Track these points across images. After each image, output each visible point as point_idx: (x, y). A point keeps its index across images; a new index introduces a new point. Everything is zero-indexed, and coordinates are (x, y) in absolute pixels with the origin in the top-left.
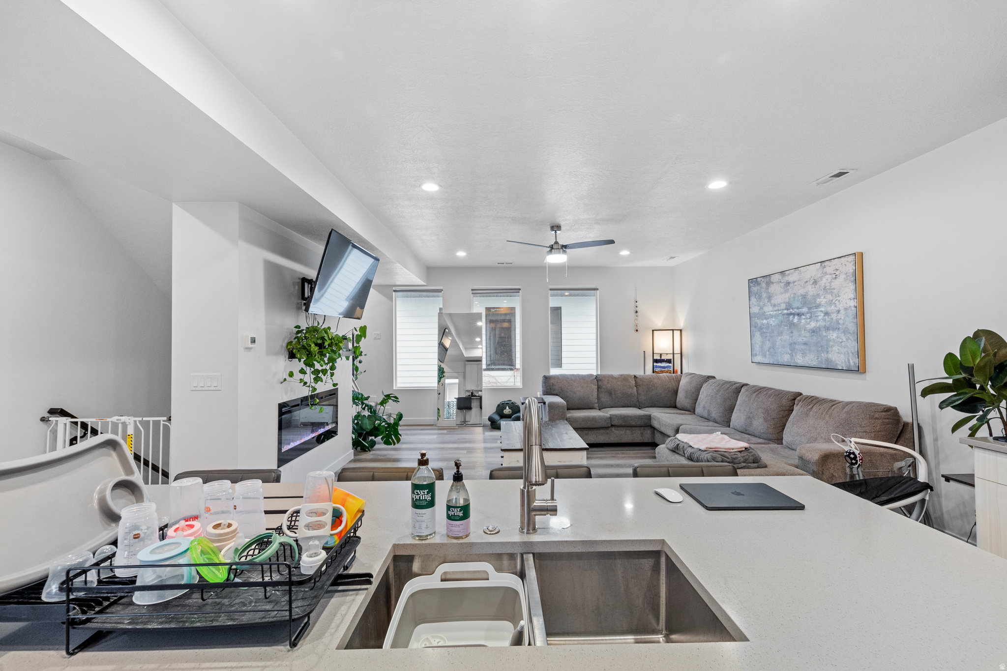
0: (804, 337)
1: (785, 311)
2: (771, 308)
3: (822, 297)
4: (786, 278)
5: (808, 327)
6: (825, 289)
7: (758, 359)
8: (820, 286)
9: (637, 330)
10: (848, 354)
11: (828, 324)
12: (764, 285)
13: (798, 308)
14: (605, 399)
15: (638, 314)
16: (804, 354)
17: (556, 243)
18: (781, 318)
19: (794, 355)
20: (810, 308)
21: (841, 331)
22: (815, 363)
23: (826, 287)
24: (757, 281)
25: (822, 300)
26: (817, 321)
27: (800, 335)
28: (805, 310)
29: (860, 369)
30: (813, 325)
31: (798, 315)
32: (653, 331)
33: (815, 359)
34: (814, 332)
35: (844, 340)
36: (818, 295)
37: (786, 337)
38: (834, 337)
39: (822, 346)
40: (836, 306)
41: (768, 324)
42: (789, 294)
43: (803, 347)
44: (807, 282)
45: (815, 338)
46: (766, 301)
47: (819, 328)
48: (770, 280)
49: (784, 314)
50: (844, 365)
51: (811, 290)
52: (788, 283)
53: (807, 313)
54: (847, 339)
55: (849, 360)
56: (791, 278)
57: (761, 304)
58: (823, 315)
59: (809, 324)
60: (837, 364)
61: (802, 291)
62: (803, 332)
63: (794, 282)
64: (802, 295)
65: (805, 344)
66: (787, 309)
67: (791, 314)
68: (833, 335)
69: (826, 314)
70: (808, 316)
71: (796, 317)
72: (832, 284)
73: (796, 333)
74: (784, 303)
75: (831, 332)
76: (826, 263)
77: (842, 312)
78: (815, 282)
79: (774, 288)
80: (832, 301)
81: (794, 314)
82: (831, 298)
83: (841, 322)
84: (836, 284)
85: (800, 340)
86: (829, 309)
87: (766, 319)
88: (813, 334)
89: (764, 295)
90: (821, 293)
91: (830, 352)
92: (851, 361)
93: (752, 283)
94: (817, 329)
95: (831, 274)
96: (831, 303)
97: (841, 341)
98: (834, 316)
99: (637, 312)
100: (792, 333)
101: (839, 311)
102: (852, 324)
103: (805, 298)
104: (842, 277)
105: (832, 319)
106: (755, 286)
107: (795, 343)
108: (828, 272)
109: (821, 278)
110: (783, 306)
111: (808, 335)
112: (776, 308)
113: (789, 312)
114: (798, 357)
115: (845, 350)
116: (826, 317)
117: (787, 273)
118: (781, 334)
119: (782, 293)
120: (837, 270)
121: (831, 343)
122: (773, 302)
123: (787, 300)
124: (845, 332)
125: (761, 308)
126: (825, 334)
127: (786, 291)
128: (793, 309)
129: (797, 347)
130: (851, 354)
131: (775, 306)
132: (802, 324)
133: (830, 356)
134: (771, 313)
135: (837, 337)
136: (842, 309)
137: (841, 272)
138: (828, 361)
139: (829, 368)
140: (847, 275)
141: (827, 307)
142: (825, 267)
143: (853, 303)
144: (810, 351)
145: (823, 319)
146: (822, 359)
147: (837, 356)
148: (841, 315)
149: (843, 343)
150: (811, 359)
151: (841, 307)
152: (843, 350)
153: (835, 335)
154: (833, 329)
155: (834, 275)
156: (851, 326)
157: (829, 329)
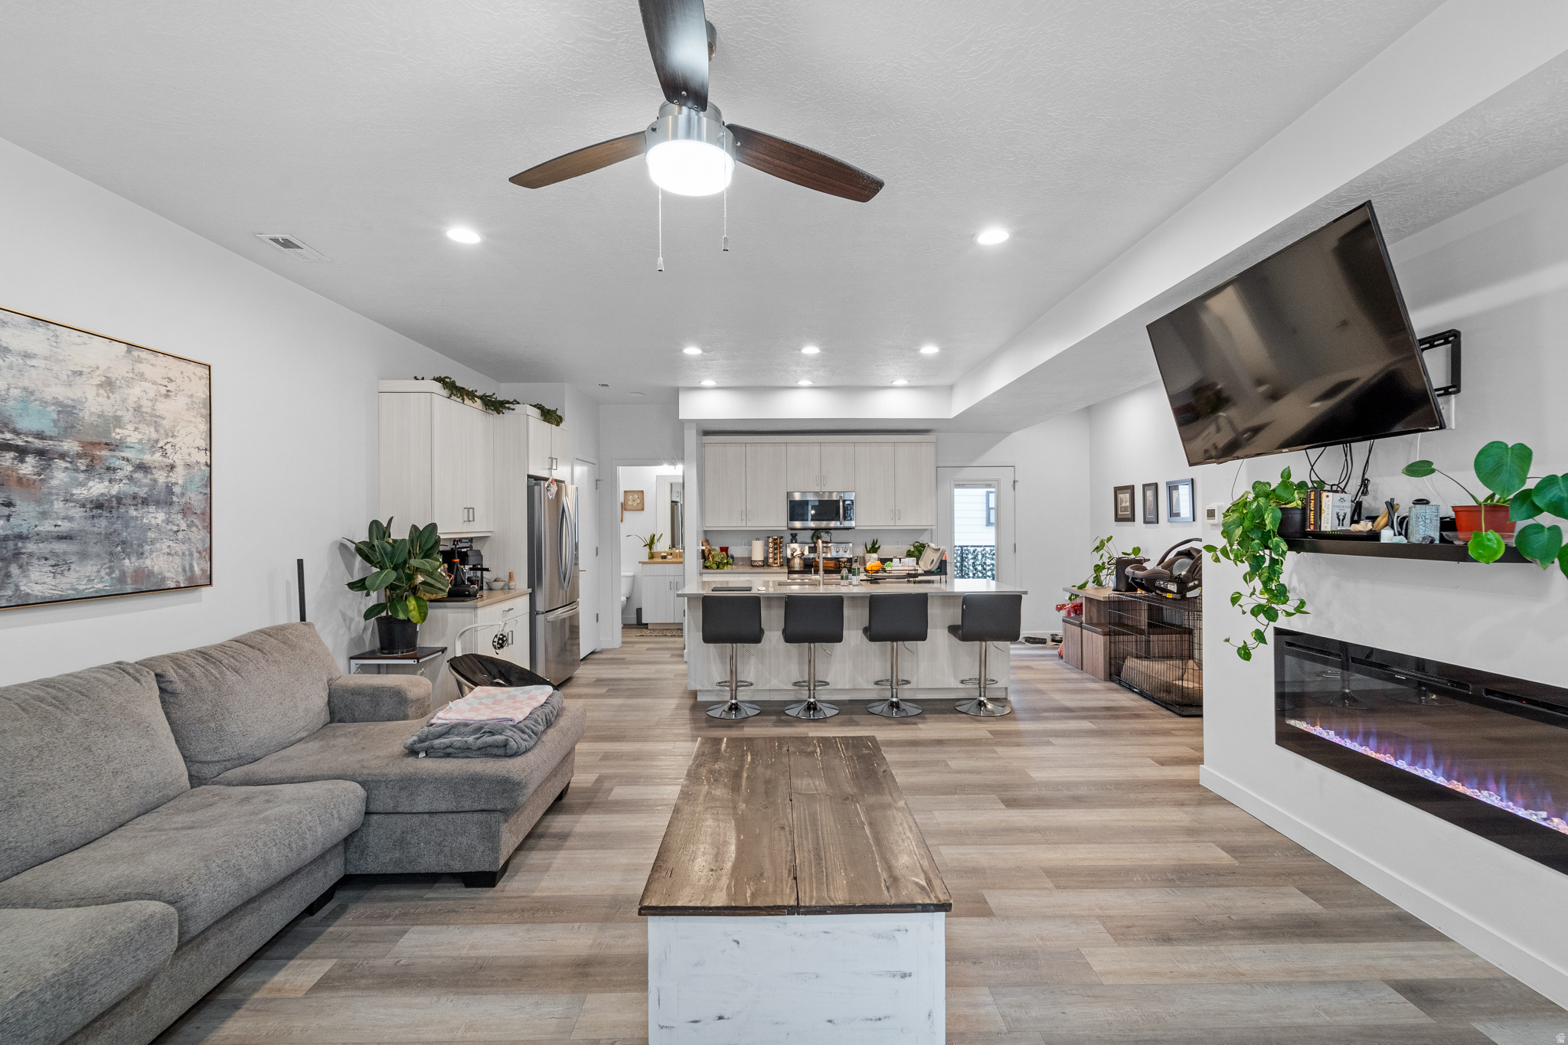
0: (66, 517)
3: (131, 427)
5: (80, 492)
6: (137, 409)
8: (124, 401)
10: (191, 555)
11: (142, 492)
13: (40, 436)
16: (60, 565)
20: (85, 444)
21: (176, 508)
22: (100, 586)
23: (140, 407)
25: (130, 434)
26: (110, 481)
27: (44, 515)
28: (70, 446)
30: (97, 488)
31: (41, 453)
33: (103, 573)
34: (99, 506)
35: (183, 526)
36: (118, 421)
38: (159, 521)
39: (123, 542)
40: (165, 455)
43: (60, 547)
44: (81, 373)
45: (103, 523)
47: (119, 500)
50: (181, 578)
51: (94, 404)
53: (79, 456)
54: (188, 526)
55: (191, 566)
56: (15, 340)
58: (130, 468)
59: (82, 485)
60: (164, 579)
61: (57, 391)
62: (58, 506)
63: (27, 356)
64: (59, 403)
65: (65, 538)
68: (156, 516)
69: (142, 467)
70: (82, 464)
71: (30, 460)
72: (158, 405)
73: (25, 508)
75: (152, 509)
76: (145, 355)
77: (180, 470)
78: (108, 385)
80: (157, 441)
81: (22, 452)
82: (154, 436)
83: (177, 490)
84: (166, 407)
85: (47, 527)
86: (147, 458)
88: (95, 512)
90: (128, 416)
91: (146, 554)
92: (196, 569)
94: (109, 501)
95: (155, 383)
96: (153, 445)
97: (175, 528)
98: (161, 477)
100: (9, 504)
101: (172, 467)
102: (201, 497)
103: (70, 413)
104: (180, 400)
105: (155, 481)
107: (20, 537)
108: (147, 374)
109: (129, 382)
111: (77, 512)
114: (33, 575)
115: (184, 547)
116: (139, 475)
120: (171, 380)
121: (151, 535)
124: (186, 511)
126: (135, 513)
128: (15, 432)
129: (31, 547)
130: (196, 555)
132: (54, 482)
133: (148, 562)
135: (168, 522)
136: (179, 463)
137: (179, 390)
138: (140, 574)
139: (150, 588)
140: (188, 401)
141: (141, 451)
142: (139, 360)
143: (203, 458)
144: (83, 556)
145: (130, 478)
146: (123, 574)
147: (162, 562)
148: (179, 477)
149: (180, 535)
150: (85, 576)
151: (177, 459)
152: (179, 548)
153: (161, 516)
154: (157, 503)
155: (163, 390)
156: (196, 500)
157: (145, 502)
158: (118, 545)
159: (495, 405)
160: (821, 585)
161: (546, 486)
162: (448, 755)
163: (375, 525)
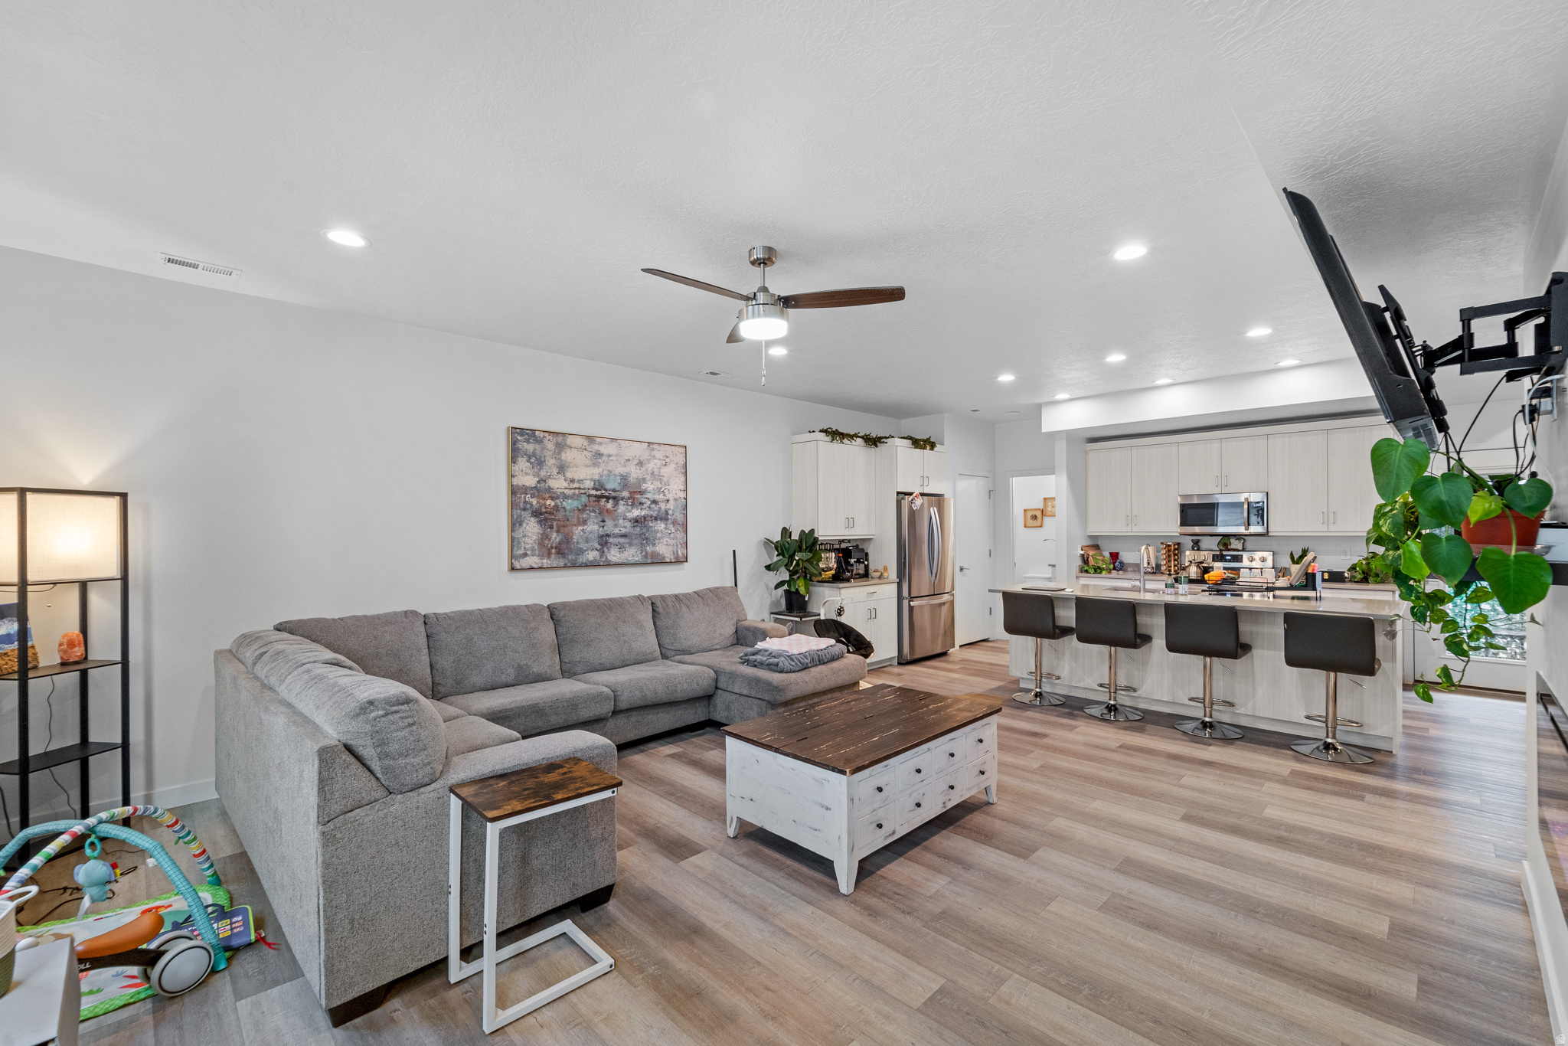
0: (624, 527)
1: (594, 492)
2: (565, 484)
3: (649, 483)
4: (596, 447)
5: (629, 515)
6: (653, 473)
7: (533, 561)
8: (647, 470)
10: (677, 545)
11: (655, 514)
12: (550, 446)
13: (614, 491)
16: (622, 548)
18: (584, 499)
19: (605, 550)
20: (631, 493)
21: (670, 522)
22: (637, 559)
23: (653, 472)
24: (535, 436)
25: (649, 486)
26: (641, 509)
27: (616, 526)
28: (625, 494)
29: (680, 560)
30: (636, 513)
31: (614, 498)
32: (124, 496)
33: (638, 552)
34: (637, 521)
35: (673, 531)
36: (644, 480)
37: (593, 527)
38: (662, 528)
39: (647, 539)
40: (664, 495)
41: (556, 506)
42: (600, 470)
43: (622, 540)
44: (629, 460)
45: (638, 529)
46: (555, 471)
47: (645, 518)
48: (564, 440)
49: (589, 496)
50: (672, 557)
51: (635, 473)
52: (599, 455)
53: (629, 498)
54: (676, 531)
55: (677, 551)
56: (605, 449)
57: (543, 473)
58: (649, 503)
59: (630, 511)
60: (664, 557)
61: (621, 470)
62: (621, 521)
63: (609, 456)
64: (621, 475)
65: (624, 536)
66: (597, 490)
67: (602, 496)
68: (660, 526)
69: (655, 502)
70: (630, 502)
71: (610, 501)
72: (662, 470)
73: (609, 523)
74: (591, 480)
75: (659, 522)
76: (655, 446)
77: (672, 502)
78: (640, 464)
79: (567, 456)
80: (661, 488)
81: (608, 498)
82: (660, 486)
83: (670, 512)
84: (665, 471)
85: (617, 531)
86: (657, 497)
87: (552, 498)
88: (635, 524)
89: (551, 462)
90: (648, 477)
91: (657, 544)
92: (680, 553)
93: (521, 434)
94: (641, 519)
95: (660, 460)
96: (659, 491)
97: (669, 532)
98: (663, 506)
100: (603, 521)
101: (668, 501)
102: (682, 515)
103: (625, 479)
104: (672, 466)
105: (660, 508)
106: (528, 442)
107: (608, 535)
108: (657, 457)
109: (648, 461)
110: (589, 484)
111: (628, 524)
112: (576, 485)
113: (599, 493)
114: (613, 552)
115: (674, 541)
116: (653, 506)
117: (598, 440)
118: (585, 522)
119: (587, 466)
120: (667, 457)
121: (659, 535)
122: (569, 475)
123: (597, 477)
124: (674, 523)
125: (542, 481)
126: (652, 525)
127: (595, 465)
128: (606, 490)
129: (611, 540)
130: (679, 546)
131: (572, 481)
132: (619, 511)
133: (657, 548)
134: (565, 491)
135: (666, 528)
136: (671, 499)
137: (671, 461)
138: (655, 555)
139: (657, 561)
140: (675, 466)
141: (654, 494)
142: (653, 449)
143: (682, 495)
144: (630, 544)
145: (649, 508)
146: (647, 553)
147: (664, 549)
148: (671, 505)
149: (672, 535)
150: (632, 553)
151: (670, 496)
152: (671, 542)
153: (663, 526)
154: (661, 519)
155: (664, 462)
156: (679, 517)
157: (656, 519)
158: (645, 539)
159: (872, 441)
160: (1142, 592)
161: (910, 499)
162: (755, 666)
163: (785, 530)
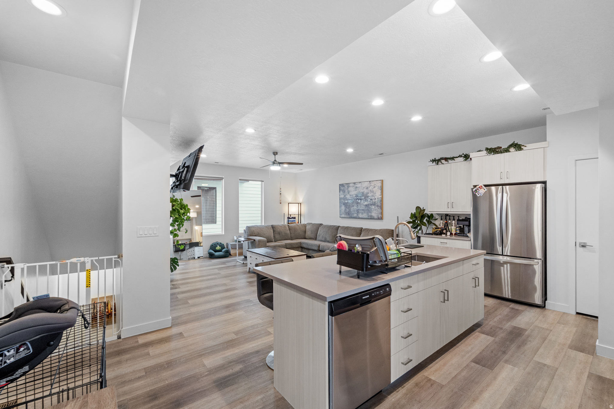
0: (363, 207)
1: (355, 198)
2: (349, 196)
3: (370, 194)
4: (356, 185)
5: (364, 204)
6: (371, 191)
7: (343, 216)
8: (369, 190)
9: (281, 203)
11: (371, 203)
12: (346, 187)
13: (360, 197)
14: (277, 236)
15: (281, 195)
16: (362, 214)
17: (275, 160)
18: (353, 200)
19: (358, 214)
20: (365, 197)
21: (376, 206)
22: (366, 217)
24: (343, 185)
25: (370, 195)
29: (381, 218)
30: (366, 203)
31: (360, 199)
32: (288, 203)
34: (366, 206)
36: (368, 193)
37: (355, 207)
40: (374, 197)
41: (348, 202)
42: (357, 191)
43: (362, 211)
44: (364, 188)
45: (367, 208)
46: (347, 193)
47: (368, 205)
48: (349, 185)
49: (355, 199)
50: (377, 217)
51: (365, 191)
52: (357, 187)
53: (364, 199)
55: (378, 216)
56: (358, 186)
57: (345, 194)
60: (374, 217)
61: (362, 191)
62: (362, 206)
63: (359, 187)
64: (362, 192)
65: (363, 210)
66: (356, 197)
67: (357, 199)
68: (373, 207)
69: (371, 199)
70: (364, 200)
71: (359, 200)
72: (373, 189)
73: (359, 206)
74: (355, 194)
75: (373, 206)
76: (371, 182)
77: (376, 199)
78: (367, 188)
79: (350, 189)
81: (359, 199)
82: (373, 194)
83: (376, 202)
84: (374, 189)
85: (361, 209)
86: (372, 198)
87: (347, 200)
89: (346, 191)
90: (369, 192)
93: (341, 185)
96: (373, 196)
99: (281, 194)
100: (358, 206)
101: (375, 199)
104: (376, 188)
105: (373, 201)
106: (342, 187)
107: (359, 210)
108: (372, 185)
109: (369, 187)
110: (354, 196)
111: (364, 207)
112: (351, 196)
113: (357, 198)
114: (360, 215)
116: (371, 201)
117: (356, 183)
118: (353, 206)
119: (354, 191)
121: (373, 210)
122: (350, 194)
123: (356, 194)
124: (378, 206)
125: (345, 196)
126: (370, 207)
127: (356, 190)
128: (358, 197)
129: (360, 211)
130: (379, 214)
131: (351, 195)
132: (362, 203)
133: (372, 214)
134: (349, 198)
135: (375, 208)
136: (376, 198)
137: (376, 186)
138: (371, 216)
139: (371, 218)
140: (378, 187)
141: (371, 197)
142: (371, 183)
143: (380, 197)
144: (365, 212)
145: (370, 201)
146: (369, 215)
147: (374, 214)
148: (376, 200)
149: (377, 210)
150: (365, 215)
151: (376, 197)
152: (376, 212)
153: (374, 207)
154: (373, 205)
155: (374, 187)
156: (379, 204)
157: (372, 205)
158: (369, 211)
